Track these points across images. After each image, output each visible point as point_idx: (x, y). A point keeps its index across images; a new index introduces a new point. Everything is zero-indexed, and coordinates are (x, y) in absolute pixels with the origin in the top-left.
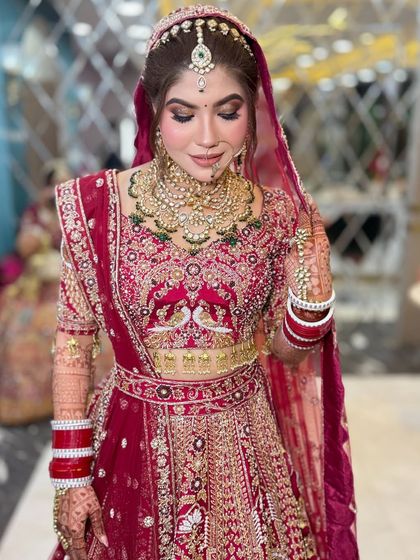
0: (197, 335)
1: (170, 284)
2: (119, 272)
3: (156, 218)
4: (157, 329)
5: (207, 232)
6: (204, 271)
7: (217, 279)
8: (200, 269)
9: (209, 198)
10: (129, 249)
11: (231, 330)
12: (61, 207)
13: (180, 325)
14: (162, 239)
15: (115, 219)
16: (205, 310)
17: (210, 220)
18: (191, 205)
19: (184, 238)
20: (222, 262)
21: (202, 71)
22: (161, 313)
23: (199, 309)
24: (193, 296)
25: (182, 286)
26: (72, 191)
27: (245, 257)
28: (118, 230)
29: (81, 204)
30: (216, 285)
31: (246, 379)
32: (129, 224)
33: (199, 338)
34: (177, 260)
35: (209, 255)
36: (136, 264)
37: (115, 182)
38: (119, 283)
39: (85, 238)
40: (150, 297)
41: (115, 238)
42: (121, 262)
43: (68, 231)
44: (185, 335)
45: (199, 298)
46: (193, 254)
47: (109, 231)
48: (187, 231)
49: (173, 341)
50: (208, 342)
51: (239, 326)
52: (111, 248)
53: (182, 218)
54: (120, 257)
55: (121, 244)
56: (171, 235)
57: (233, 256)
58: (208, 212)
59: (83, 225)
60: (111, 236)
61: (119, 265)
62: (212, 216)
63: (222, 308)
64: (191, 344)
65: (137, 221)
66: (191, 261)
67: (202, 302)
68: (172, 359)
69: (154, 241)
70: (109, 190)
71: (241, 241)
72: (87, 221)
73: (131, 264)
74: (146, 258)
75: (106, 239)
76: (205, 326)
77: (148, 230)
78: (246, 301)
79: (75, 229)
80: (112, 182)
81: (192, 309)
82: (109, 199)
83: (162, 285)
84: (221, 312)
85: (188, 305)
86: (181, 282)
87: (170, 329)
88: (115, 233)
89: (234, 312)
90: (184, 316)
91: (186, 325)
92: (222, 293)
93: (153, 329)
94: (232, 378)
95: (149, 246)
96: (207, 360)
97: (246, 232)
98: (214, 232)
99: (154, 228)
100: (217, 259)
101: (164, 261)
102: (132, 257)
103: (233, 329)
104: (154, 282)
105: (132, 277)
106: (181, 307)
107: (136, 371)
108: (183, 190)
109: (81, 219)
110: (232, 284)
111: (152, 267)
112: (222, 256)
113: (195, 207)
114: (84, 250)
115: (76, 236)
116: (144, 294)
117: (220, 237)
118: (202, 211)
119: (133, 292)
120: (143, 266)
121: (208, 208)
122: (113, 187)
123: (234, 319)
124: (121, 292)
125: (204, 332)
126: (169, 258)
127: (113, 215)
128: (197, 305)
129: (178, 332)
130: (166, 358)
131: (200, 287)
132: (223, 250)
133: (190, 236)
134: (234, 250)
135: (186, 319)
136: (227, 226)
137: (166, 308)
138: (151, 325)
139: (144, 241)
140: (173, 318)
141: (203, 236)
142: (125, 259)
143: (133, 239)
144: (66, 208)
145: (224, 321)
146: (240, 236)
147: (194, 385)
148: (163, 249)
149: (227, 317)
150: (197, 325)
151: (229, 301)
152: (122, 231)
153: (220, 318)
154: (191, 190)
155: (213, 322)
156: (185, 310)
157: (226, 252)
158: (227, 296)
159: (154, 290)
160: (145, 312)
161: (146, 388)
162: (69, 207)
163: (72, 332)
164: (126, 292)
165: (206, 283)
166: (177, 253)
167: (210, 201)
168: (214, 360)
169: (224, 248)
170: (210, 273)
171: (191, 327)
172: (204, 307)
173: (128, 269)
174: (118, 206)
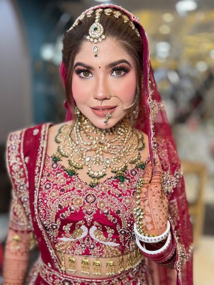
0: (92, 246)
1: (72, 208)
2: (38, 196)
3: (69, 158)
4: (64, 239)
5: (104, 170)
6: (99, 200)
7: (107, 208)
8: (95, 199)
9: (109, 145)
10: (48, 180)
11: (118, 244)
12: (9, 147)
13: (80, 238)
14: (71, 175)
15: (41, 158)
16: (98, 229)
17: (108, 162)
18: (95, 150)
19: (88, 173)
20: (113, 195)
21: (96, 41)
22: (67, 228)
23: (94, 228)
24: (89, 218)
25: (81, 210)
26: (19, 137)
27: (130, 192)
28: (42, 166)
29: (22, 146)
30: (106, 211)
31: (130, 279)
32: (50, 162)
33: (93, 249)
34: (79, 191)
35: (103, 189)
36: (49, 191)
37: (47, 132)
38: (38, 204)
39: (22, 169)
40: (57, 217)
41: (39, 172)
42: (40, 189)
43: (11, 164)
44: (83, 246)
45: (93, 220)
46: (92, 186)
47: (37, 166)
48: (90, 169)
49: (74, 249)
50: (100, 252)
51: (125, 242)
52: (36, 178)
53: (88, 159)
54: (40, 185)
55: (42, 176)
56: (78, 171)
57: (121, 191)
58: (106, 156)
59: (21, 161)
60: (37, 170)
61: (39, 191)
62: (109, 159)
63: (111, 228)
64: (87, 253)
65: (56, 160)
66: (89, 192)
67: (96, 223)
68: (73, 262)
69: (65, 176)
70: (41, 137)
71: (129, 179)
72: (25, 158)
73: (47, 191)
74: (57, 188)
75: (34, 172)
76: (98, 240)
77: (63, 167)
78: (129, 225)
79: (15, 163)
80: (45, 132)
81: (89, 228)
82: (39, 144)
83: (66, 209)
84: (110, 232)
85: (86, 224)
86: (81, 207)
87: (73, 240)
88: (40, 168)
89: (121, 232)
90: (82, 232)
91: (84, 239)
92: (111, 218)
93: (61, 239)
94: (119, 279)
95: (61, 180)
96: (99, 265)
97: (134, 172)
98: (109, 170)
99: (67, 166)
100: (109, 192)
101: (70, 191)
102: (48, 186)
103: (121, 243)
104: (60, 206)
105: (45, 201)
106: (80, 225)
107: (50, 265)
108: (91, 138)
109: (20, 156)
110: (119, 212)
111: (60, 195)
112: (112, 190)
113: (97, 152)
114: (21, 177)
115: (16, 168)
116: (53, 214)
117: (114, 175)
118: (102, 155)
119: (45, 212)
120: (54, 194)
121: (108, 153)
122: (44, 136)
123: (121, 237)
124: (39, 211)
125: (98, 244)
126: (74, 189)
127: (40, 155)
128: (92, 225)
129: (78, 243)
130: (70, 260)
131: (94, 212)
132: (114, 186)
133: (92, 173)
134: (122, 185)
135: (84, 234)
136: (119, 166)
137: (69, 225)
138: (60, 236)
139: (58, 175)
140: (75, 233)
141: (101, 174)
142: (43, 187)
143: (51, 173)
144: (12, 149)
145: (113, 238)
146: (129, 175)
147: (89, 282)
148: (70, 182)
149: (116, 235)
150: (92, 239)
151: (116, 224)
152: (44, 166)
153: (110, 235)
154: (97, 138)
155: (104, 238)
156: (84, 228)
157: (116, 187)
158: (114, 220)
159: (60, 212)
160: (54, 227)
161: (56, 279)
162: (14, 147)
163: (16, 231)
164: (42, 211)
165: (99, 209)
166: (80, 186)
167: (110, 148)
168: (104, 265)
169: (115, 183)
170: (102, 202)
171: (88, 240)
172: (97, 226)
173: (44, 195)
174: (44, 149)
